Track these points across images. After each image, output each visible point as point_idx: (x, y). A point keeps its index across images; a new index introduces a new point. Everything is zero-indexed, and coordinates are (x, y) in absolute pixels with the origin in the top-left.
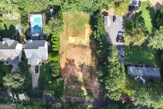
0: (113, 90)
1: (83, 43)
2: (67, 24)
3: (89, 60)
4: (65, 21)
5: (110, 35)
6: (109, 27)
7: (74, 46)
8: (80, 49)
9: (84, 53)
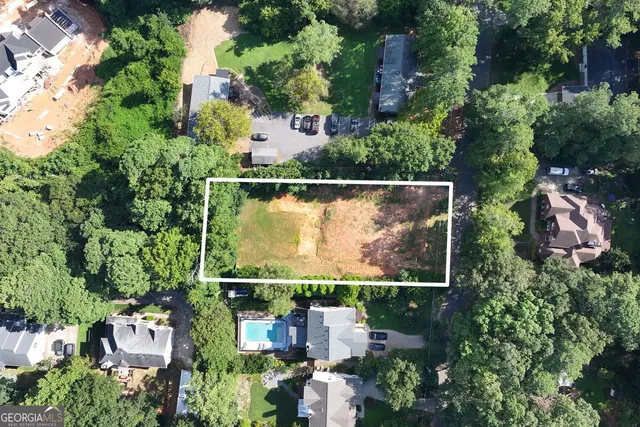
0: (431, 157)
1: (317, 218)
2: (266, 258)
3: (358, 204)
4: (258, 261)
5: (299, 151)
6: (280, 152)
7: (323, 240)
8: (330, 226)
9: (341, 217)
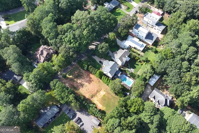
1: (95, 98)
2: (114, 97)
3: (83, 93)
4: (117, 98)
5: (87, 116)
6: (92, 119)
7: (98, 91)
8: (93, 93)
9: (89, 93)
